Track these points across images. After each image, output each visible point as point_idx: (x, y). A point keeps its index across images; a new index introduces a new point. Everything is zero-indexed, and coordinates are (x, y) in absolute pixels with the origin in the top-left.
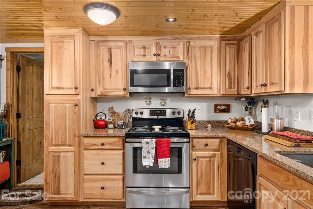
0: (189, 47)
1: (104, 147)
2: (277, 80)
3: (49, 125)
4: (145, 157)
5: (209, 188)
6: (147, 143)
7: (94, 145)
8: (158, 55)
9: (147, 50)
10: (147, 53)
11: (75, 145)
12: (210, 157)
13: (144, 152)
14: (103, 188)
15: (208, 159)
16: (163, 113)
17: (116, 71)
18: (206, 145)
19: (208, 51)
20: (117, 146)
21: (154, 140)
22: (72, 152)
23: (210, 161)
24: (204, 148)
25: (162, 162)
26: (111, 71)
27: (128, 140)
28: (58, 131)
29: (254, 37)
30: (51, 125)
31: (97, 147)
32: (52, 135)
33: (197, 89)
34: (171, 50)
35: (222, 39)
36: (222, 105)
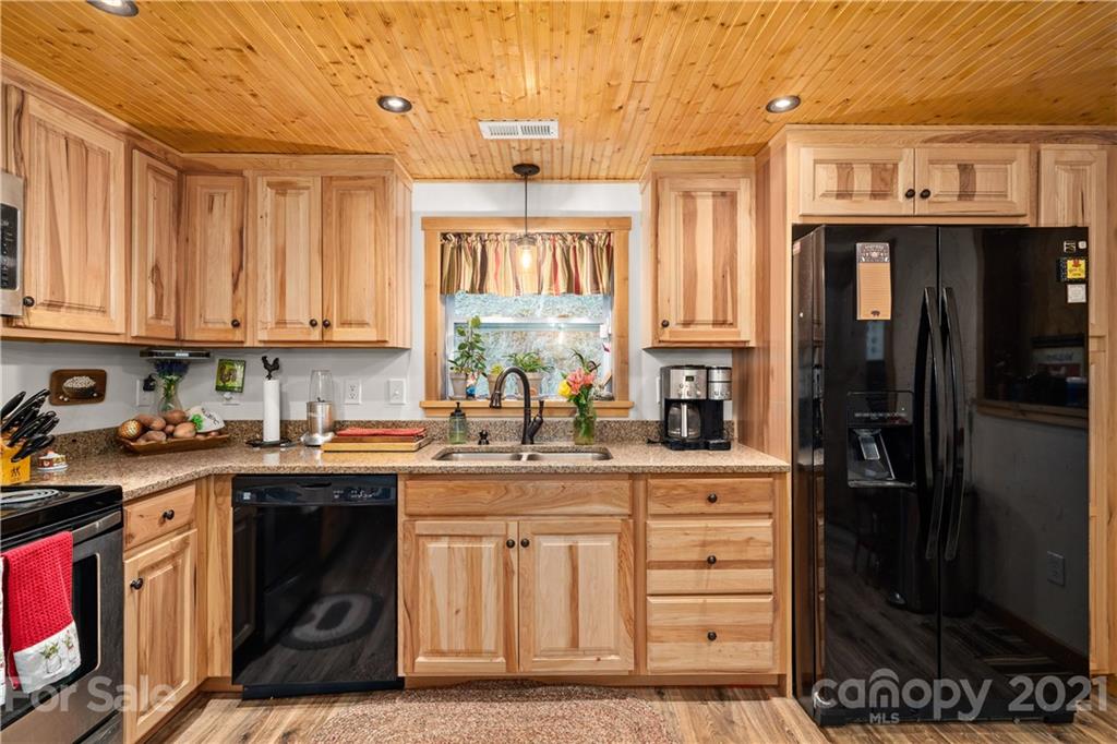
0: (19, 113)
15: (170, 567)
18: (169, 516)
19: (96, 161)
24: (159, 531)
25: (52, 652)
29: (265, 193)
33: (55, 305)
35: (133, 142)
36: (80, 373)
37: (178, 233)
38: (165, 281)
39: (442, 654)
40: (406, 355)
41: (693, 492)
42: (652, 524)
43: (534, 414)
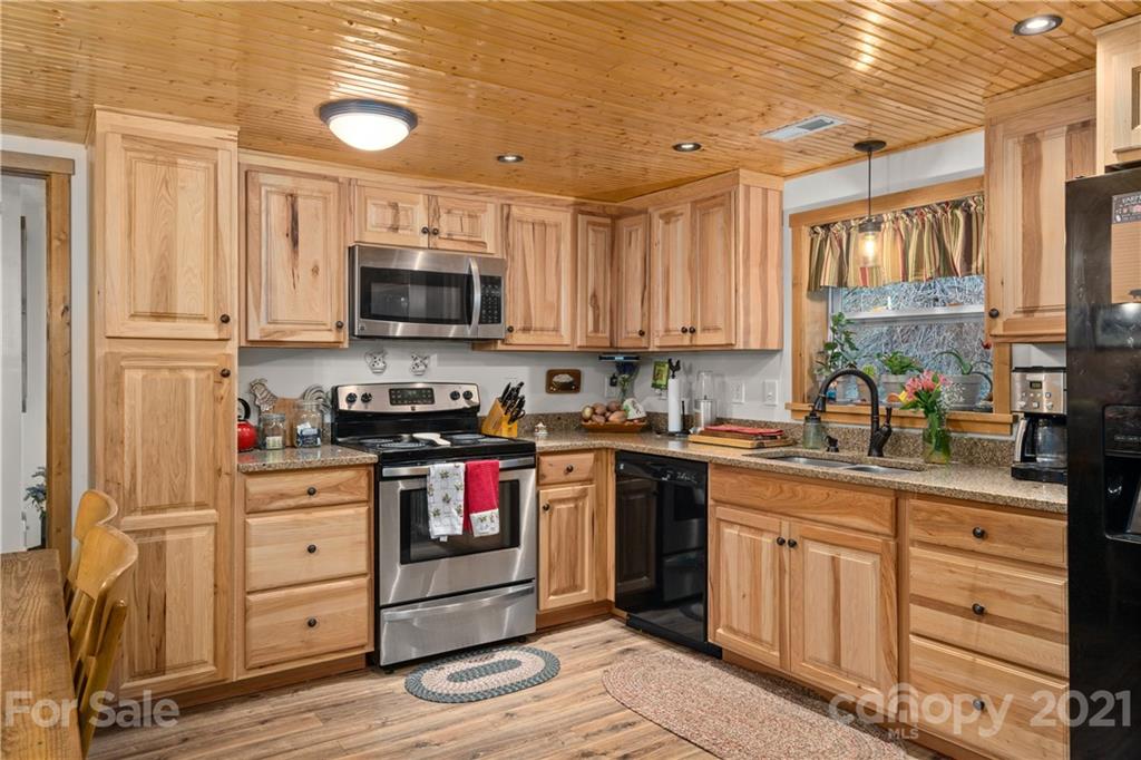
0: (508, 218)
1: (314, 500)
2: (720, 323)
3: (122, 442)
4: (437, 513)
5: (573, 576)
6: (445, 475)
7: (282, 496)
8: (436, 232)
9: (402, 213)
10: (402, 222)
11: (220, 503)
12: (575, 499)
13: (434, 502)
14: (312, 624)
15: (572, 505)
16: (427, 395)
17: (311, 267)
18: (570, 470)
19: (551, 232)
20: (352, 493)
21: (462, 465)
22: (208, 524)
23: (576, 507)
24: (563, 478)
25: (483, 519)
26: (294, 266)
27: (386, 471)
28: (158, 461)
29: (658, 224)
30: (126, 442)
31: (291, 502)
32: (133, 476)
33: (526, 330)
34: (466, 220)
35: (579, 209)
36: (563, 372)
37: (612, 265)
38: (601, 304)
39: (736, 632)
40: (778, 356)
41: (959, 523)
42: (915, 551)
43: (882, 422)
